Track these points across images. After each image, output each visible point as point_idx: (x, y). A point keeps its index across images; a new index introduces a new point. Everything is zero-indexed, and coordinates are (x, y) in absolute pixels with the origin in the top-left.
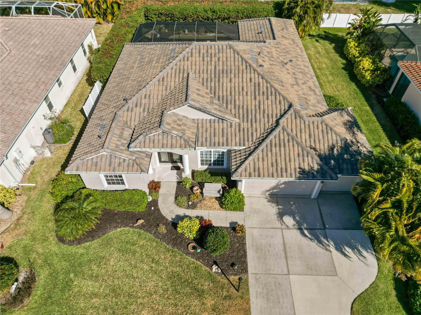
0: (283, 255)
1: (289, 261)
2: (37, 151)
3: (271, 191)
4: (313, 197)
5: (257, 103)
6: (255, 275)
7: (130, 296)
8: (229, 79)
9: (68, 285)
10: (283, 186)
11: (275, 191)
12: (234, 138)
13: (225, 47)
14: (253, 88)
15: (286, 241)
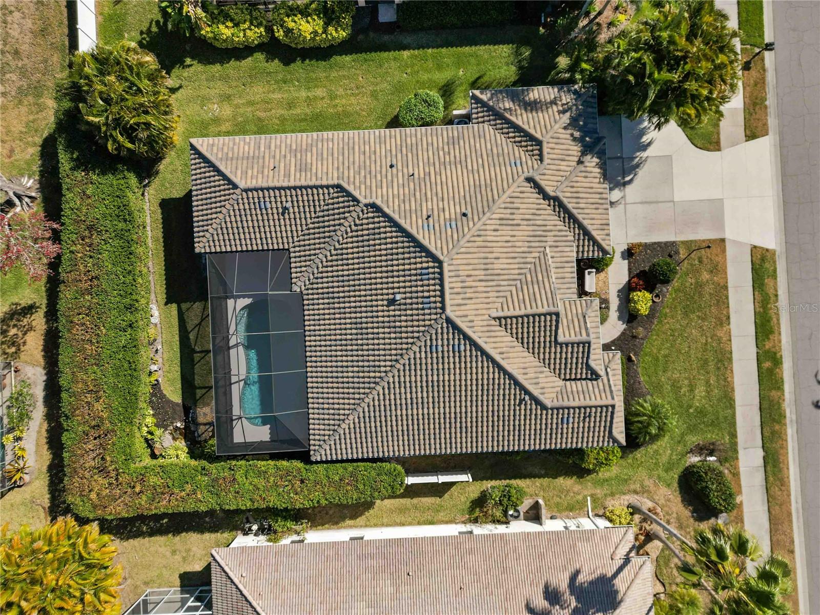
0: (653, 206)
1: (659, 200)
5: (525, 222)
6: (677, 234)
7: (705, 350)
8: (496, 261)
9: (701, 412)
12: (565, 254)
15: (639, 201)
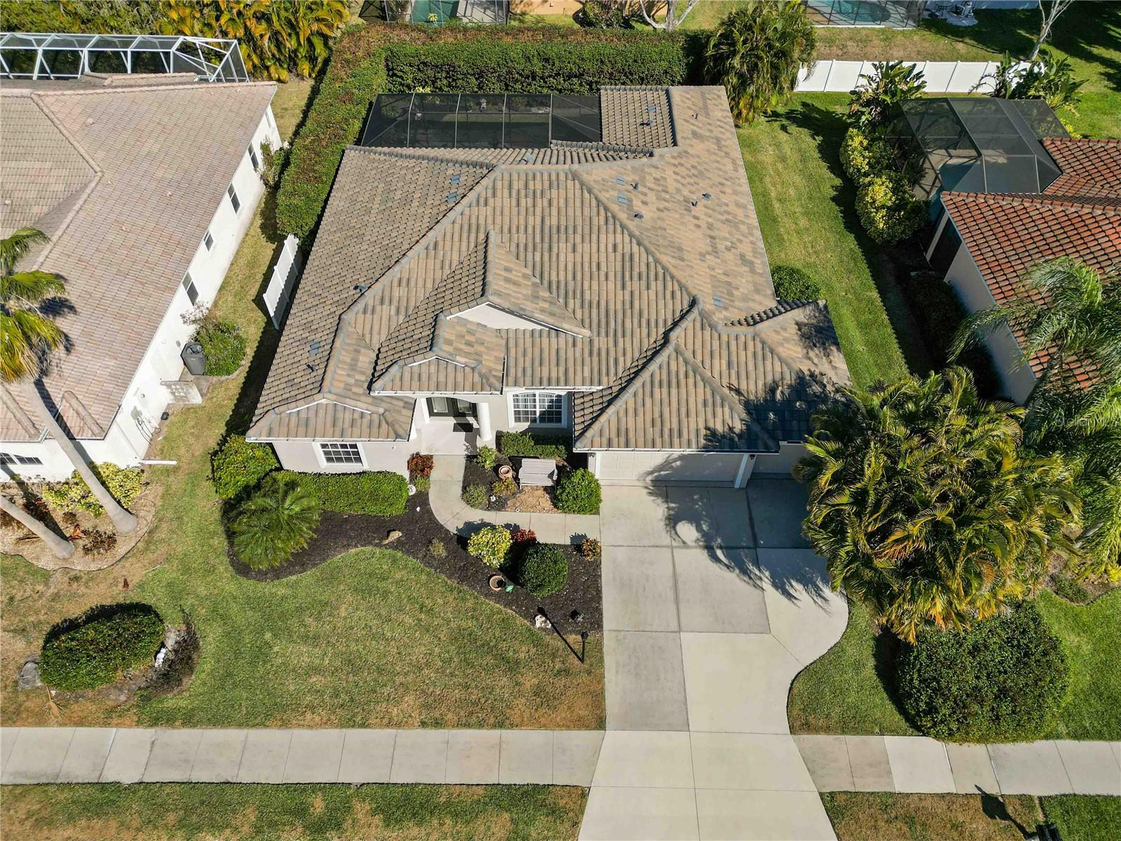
0: (671, 594)
1: (682, 606)
2: (173, 393)
3: (656, 474)
4: (737, 486)
5: (627, 298)
6: (616, 633)
7: (380, 671)
8: (570, 245)
9: (261, 653)
10: (678, 463)
11: (662, 473)
12: (579, 368)
13: (562, 177)
14: (619, 265)
15: (679, 570)
